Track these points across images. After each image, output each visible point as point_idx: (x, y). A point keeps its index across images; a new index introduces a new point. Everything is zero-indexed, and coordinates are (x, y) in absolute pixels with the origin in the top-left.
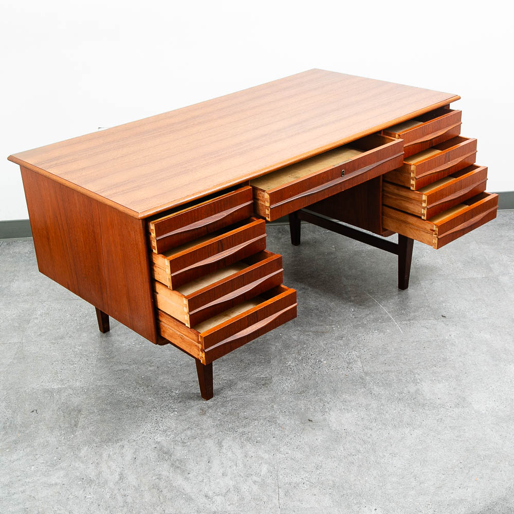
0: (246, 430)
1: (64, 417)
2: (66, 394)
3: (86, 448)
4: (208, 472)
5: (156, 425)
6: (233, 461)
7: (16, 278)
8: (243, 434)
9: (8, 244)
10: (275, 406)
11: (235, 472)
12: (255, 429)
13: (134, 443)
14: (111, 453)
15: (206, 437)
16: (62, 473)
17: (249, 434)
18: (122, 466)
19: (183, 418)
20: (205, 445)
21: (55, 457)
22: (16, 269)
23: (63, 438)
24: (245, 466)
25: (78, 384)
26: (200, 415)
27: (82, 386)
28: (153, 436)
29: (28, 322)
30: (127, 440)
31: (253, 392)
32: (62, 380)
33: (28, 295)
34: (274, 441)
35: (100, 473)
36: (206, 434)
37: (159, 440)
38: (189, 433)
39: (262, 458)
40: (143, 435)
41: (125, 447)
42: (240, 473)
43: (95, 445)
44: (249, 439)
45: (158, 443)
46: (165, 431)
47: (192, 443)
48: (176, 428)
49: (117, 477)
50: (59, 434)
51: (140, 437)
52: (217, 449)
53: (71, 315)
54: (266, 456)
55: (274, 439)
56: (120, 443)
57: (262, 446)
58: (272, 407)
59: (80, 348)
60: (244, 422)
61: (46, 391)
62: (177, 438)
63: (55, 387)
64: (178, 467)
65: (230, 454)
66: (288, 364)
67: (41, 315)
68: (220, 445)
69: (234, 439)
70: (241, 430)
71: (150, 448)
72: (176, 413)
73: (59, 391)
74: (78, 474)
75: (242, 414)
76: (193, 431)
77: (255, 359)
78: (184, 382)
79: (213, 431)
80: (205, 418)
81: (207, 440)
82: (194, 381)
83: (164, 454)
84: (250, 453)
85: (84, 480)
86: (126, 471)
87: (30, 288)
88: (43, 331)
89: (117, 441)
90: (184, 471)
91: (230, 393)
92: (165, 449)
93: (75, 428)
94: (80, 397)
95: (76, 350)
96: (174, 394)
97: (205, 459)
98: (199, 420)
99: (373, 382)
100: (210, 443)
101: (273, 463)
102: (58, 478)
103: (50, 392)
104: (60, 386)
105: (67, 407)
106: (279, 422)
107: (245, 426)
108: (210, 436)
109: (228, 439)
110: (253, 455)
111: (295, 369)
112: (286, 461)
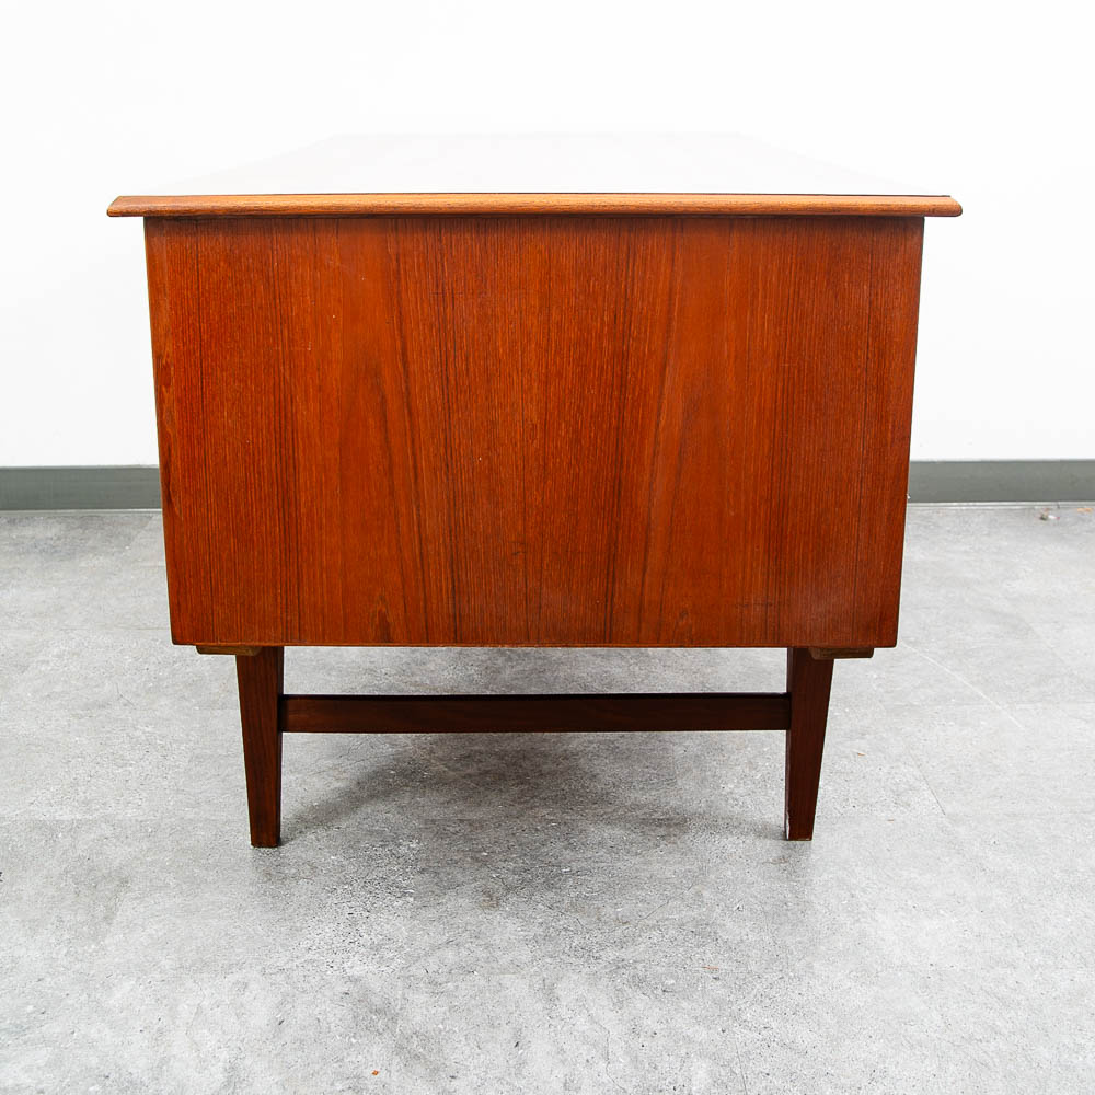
0: (627, 954)
1: (78, 894)
2: (92, 836)
3: (128, 985)
4: (518, 1074)
5: (348, 930)
6: (595, 1045)
7: (15, 582)
8: (619, 965)
9: (12, 522)
10: (706, 894)
11: (605, 1078)
12: (655, 953)
13: (280, 978)
14: (206, 1003)
15: (504, 971)
16: (43, 1055)
17: (639, 966)
18: (239, 1044)
19: (431, 913)
20: (503, 993)
21: (28, 1004)
22: (18, 566)
23: (65, 951)
24: (635, 1060)
25: (131, 812)
26: (483, 908)
27: (140, 819)
28: (339, 960)
29: (24, 668)
30: (259, 968)
31: (637, 854)
32: (86, 802)
33: (34, 616)
34: (718, 990)
35: (164, 1061)
36: (505, 960)
37: (358, 971)
38: (450, 955)
39: (688, 1040)
40: (309, 956)
41: (251, 987)
42: (621, 1083)
43: (158, 976)
44: (638, 982)
45: (355, 980)
46: (376, 948)
47: (463, 986)
48: (411, 941)
49: (221, 1077)
50: (53, 940)
51: (297, 962)
52: (539, 1006)
53: (136, 659)
54: (701, 1034)
55: (719, 983)
56: (237, 976)
57: (684, 1004)
58: (699, 894)
59: (149, 729)
60: (618, 932)
61: (39, 826)
62: (413, 969)
63: (65, 817)
64: (417, 1057)
65: (582, 1023)
66: (726, 789)
67: (59, 656)
68: (549, 994)
69: (594, 978)
70: (611, 954)
71: (328, 993)
72: (411, 899)
73: (74, 828)
74: (94, 1061)
75: (608, 911)
76: (464, 952)
77: (630, 775)
78: (433, 821)
79: (524, 954)
80: (497, 917)
81: (507, 979)
82: (461, 821)
83: (373, 1014)
84: (650, 1023)
85: (108, 1082)
86: (248, 1062)
87: (44, 602)
88: (58, 689)
89: (228, 969)
90: (436, 1070)
91: (568, 854)
92: (377, 1001)
93: (104, 926)
94: (130, 846)
95: (138, 733)
96: (403, 850)
97: (506, 1033)
98: (481, 923)
99: (979, 840)
100: (517, 987)
101: (727, 1056)
102: (28, 1070)
103: (49, 830)
104: (78, 817)
105: (91, 870)
106: (725, 938)
107: (621, 944)
108: (517, 967)
109: (575, 977)
110: (657, 1027)
111: (748, 802)
112: (766, 1052)
